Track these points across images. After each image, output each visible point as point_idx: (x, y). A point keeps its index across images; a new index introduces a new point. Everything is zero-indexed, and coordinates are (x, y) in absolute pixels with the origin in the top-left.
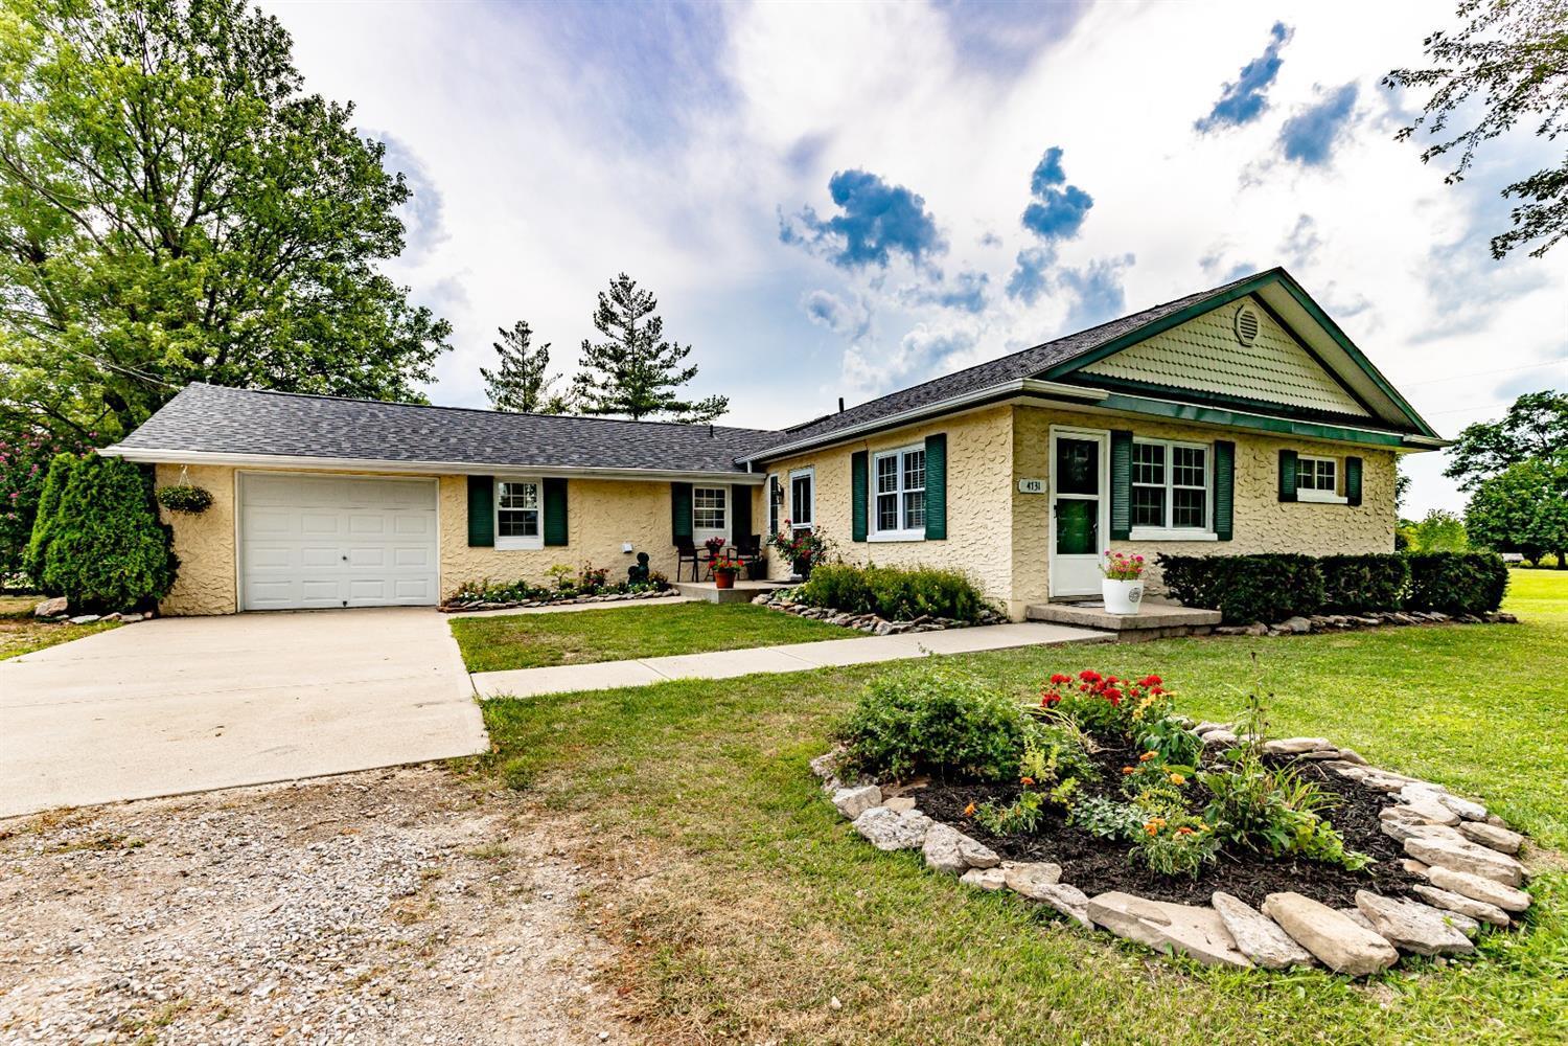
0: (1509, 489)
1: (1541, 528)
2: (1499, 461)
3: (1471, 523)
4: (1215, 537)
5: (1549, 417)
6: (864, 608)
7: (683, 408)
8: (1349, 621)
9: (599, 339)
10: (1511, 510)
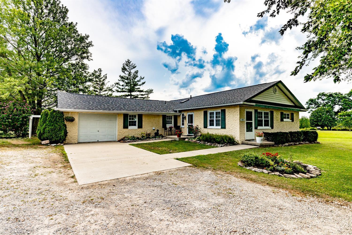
0: (317, 113)
1: (324, 121)
2: (316, 107)
3: (311, 120)
4: (271, 128)
5: (325, 98)
6: (213, 142)
7: (142, 91)
8: (294, 144)
9: (123, 74)
10: (318, 117)
